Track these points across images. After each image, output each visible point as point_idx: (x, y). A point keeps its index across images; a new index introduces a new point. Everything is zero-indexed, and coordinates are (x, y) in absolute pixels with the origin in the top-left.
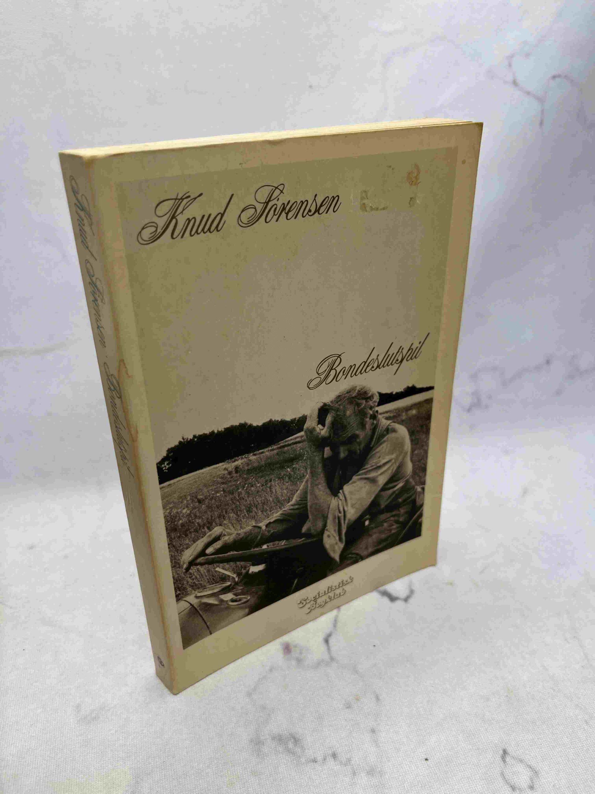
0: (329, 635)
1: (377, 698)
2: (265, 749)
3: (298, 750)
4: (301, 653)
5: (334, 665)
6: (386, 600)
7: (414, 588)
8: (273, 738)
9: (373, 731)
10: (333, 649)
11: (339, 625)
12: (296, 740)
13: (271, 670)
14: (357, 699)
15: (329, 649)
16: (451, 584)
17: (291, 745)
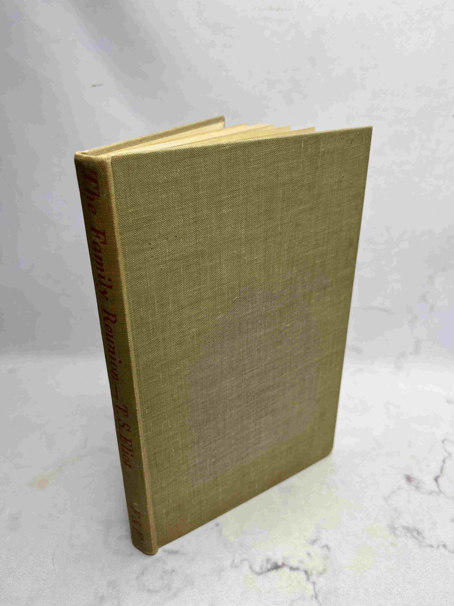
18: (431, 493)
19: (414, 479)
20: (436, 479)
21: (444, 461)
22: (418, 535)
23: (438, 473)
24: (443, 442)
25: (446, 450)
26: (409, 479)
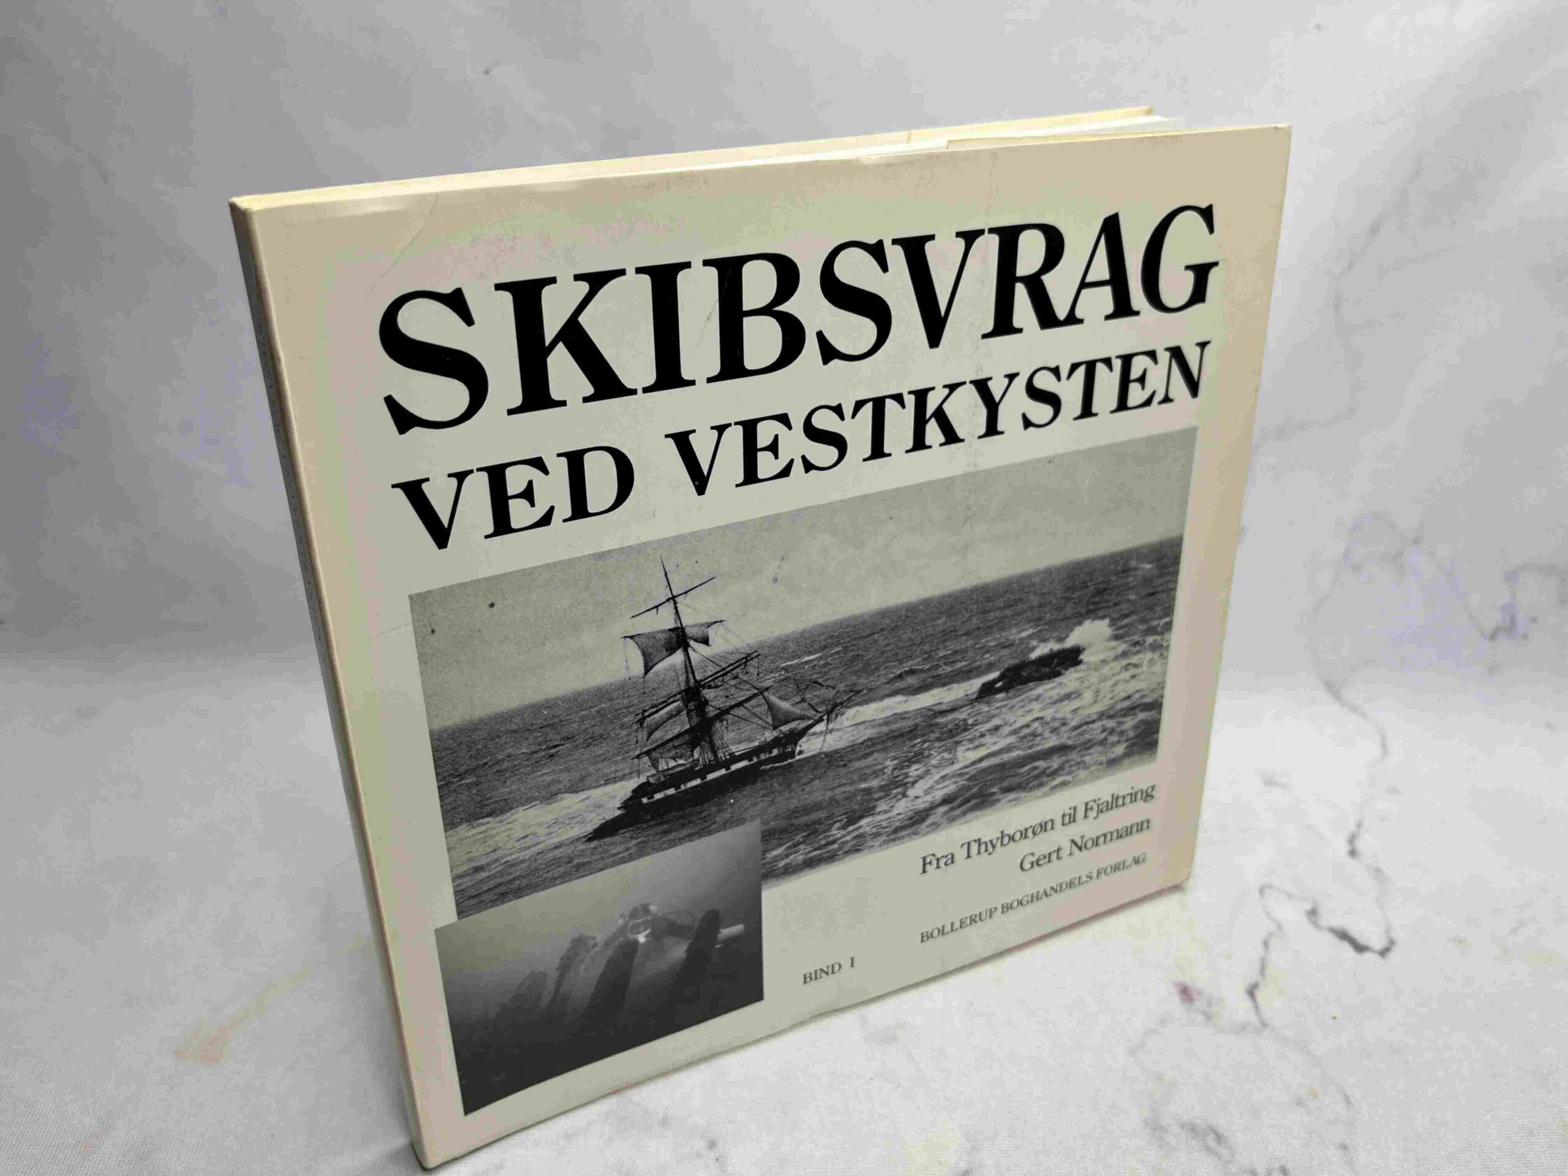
1: (1347, 1100)
2: (1171, 1140)
3: (1225, 1153)
4: (1210, 1005)
6: (1346, 946)
7: (1394, 936)
8: (1182, 1126)
9: (1344, 1147)
11: (1271, 971)
12: (1219, 1137)
13: (1163, 1022)
15: (1256, 1007)
17: (1212, 1143)
18: (1242, 1028)
19: (1200, 993)
20: (1251, 992)
21: (1266, 944)
22: (1219, 1143)
23: (1253, 976)
24: (1261, 891)
25: (1268, 914)
26: (1186, 993)
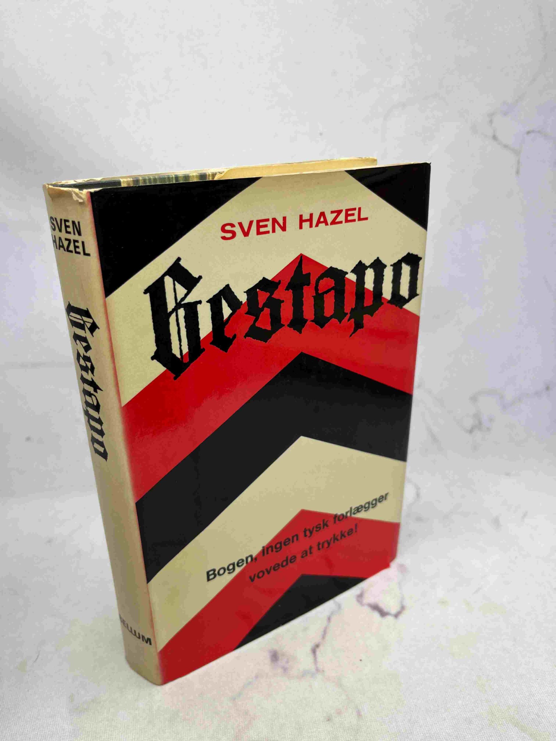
0: (317, 646)
5: (319, 676)
10: (320, 659)
14: (339, 713)
16: (443, 602)
